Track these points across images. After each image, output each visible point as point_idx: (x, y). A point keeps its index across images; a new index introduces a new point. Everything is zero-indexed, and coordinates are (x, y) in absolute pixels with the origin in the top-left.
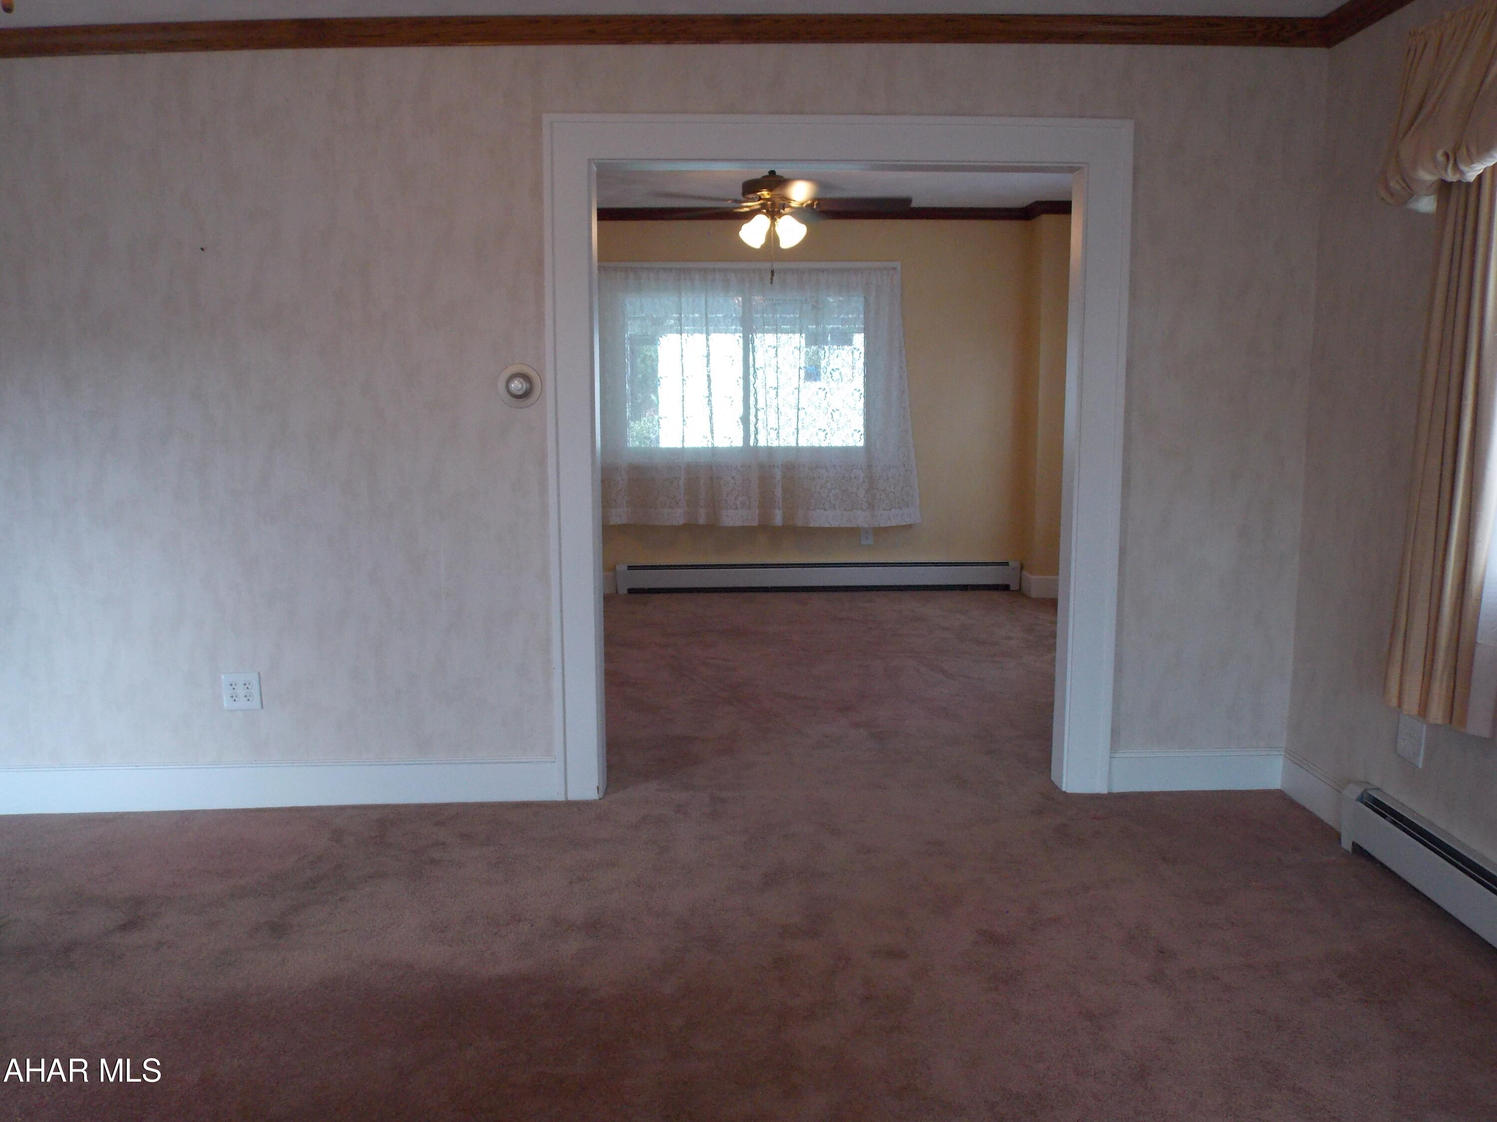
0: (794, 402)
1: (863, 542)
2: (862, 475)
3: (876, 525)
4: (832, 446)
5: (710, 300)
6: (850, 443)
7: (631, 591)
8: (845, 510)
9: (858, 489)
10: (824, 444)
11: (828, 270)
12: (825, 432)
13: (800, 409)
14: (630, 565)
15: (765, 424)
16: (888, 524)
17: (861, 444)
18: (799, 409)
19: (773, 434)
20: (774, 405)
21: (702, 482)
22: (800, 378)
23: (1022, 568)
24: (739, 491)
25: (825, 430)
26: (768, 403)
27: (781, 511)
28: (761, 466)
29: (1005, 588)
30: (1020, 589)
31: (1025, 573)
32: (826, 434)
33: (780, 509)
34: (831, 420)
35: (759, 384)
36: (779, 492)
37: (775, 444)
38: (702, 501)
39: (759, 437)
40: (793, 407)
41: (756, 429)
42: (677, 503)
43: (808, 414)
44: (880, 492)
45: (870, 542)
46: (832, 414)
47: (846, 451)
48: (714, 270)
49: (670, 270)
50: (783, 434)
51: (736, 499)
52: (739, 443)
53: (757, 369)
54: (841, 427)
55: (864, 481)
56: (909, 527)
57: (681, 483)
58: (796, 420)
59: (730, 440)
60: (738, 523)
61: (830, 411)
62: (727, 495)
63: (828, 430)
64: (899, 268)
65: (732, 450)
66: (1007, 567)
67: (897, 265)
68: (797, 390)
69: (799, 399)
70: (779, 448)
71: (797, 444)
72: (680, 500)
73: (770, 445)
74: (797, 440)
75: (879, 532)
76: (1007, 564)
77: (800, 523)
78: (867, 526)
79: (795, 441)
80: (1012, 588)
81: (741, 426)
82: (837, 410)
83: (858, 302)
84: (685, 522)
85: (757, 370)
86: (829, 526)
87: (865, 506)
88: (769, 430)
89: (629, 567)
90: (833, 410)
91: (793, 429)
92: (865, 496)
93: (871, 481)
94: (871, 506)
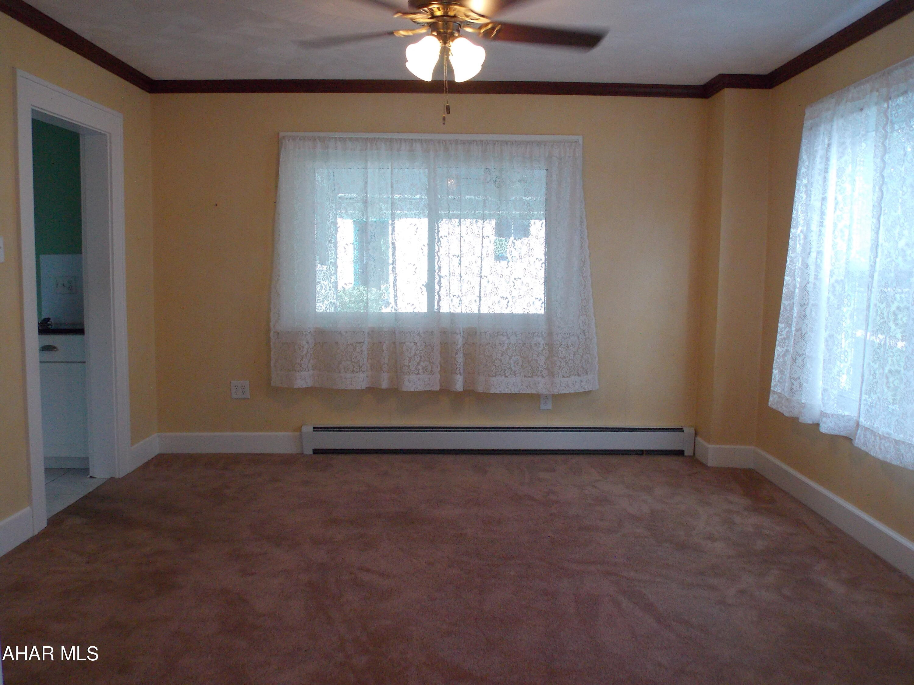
0: (477, 270)
1: (543, 407)
2: (542, 342)
3: (556, 391)
4: (514, 313)
5: (396, 171)
6: (532, 310)
7: (316, 452)
8: (525, 376)
9: (538, 356)
10: (507, 311)
11: (512, 143)
12: (507, 300)
13: (483, 277)
14: (315, 426)
15: (448, 292)
16: (567, 391)
17: (542, 312)
18: (481, 277)
19: (456, 301)
20: (457, 271)
21: (385, 347)
22: (483, 247)
23: (696, 434)
24: (420, 356)
25: (507, 298)
26: (451, 271)
27: (462, 377)
28: (444, 332)
29: (680, 453)
30: (694, 454)
31: (699, 439)
32: (508, 302)
33: (461, 375)
34: (512, 289)
35: (442, 252)
36: (460, 358)
37: (458, 311)
38: (386, 366)
39: (441, 304)
40: (476, 275)
41: (439, 297)
42: (360, 367)
43: (490, 282)
44: (560, 359)
45: (550, 406)
46: (514, 283)
47: (526, 318)
48: (401, 140)
49: (357, 139)
50: (465, 302)
51: (418, 364)
52: (423, 308)
53: (441, 237)
54: (522, 294)
55: (544, 349)
56: (588, 393)
57: (365, 347)
58: (479, 288)
59: (413, 307)
60: (420, 388)
61: (512, 279)
62: (410, 361)
63: (510, 298)
64: (581, 142)
65: (416, 316)
66: (683, 433)
67: (580, 139)
68: (480, 258)
69: (481, 267)
70: (461, 314)
71: (479, 310)
72: (363, 364)
73: (452, 311)
74: (479, 307)
75: (557, 398)
76: (681, 430)
77: (480, 389)
78: (547, 393)
79: (478, 308)
80: (685, 454)
81: (425, 293)
82: (519, 278)
83: (540, 173)
84: (368, 386)
85: (441, 239)
86: (509, 392)
87: (545, 373)
88: (452, 297)
89: (314, 428)
90: (515, 279)
91: (475, 297)
92: (545, 364)
93: (551, 347)
94: (552, 375)
